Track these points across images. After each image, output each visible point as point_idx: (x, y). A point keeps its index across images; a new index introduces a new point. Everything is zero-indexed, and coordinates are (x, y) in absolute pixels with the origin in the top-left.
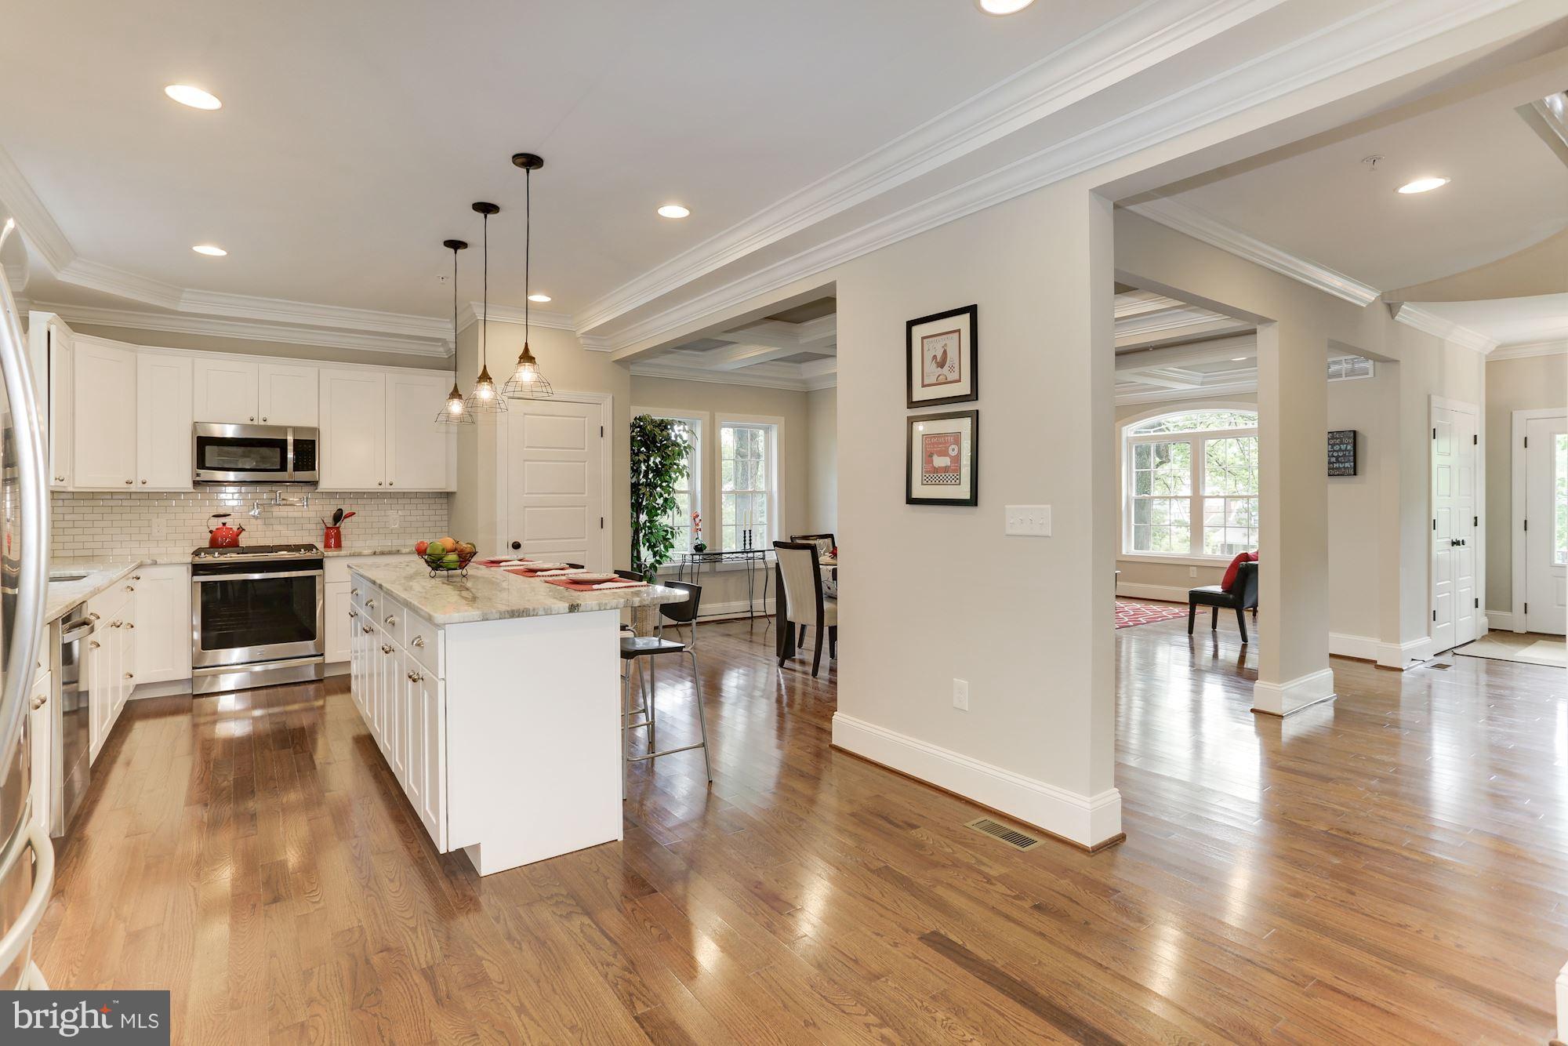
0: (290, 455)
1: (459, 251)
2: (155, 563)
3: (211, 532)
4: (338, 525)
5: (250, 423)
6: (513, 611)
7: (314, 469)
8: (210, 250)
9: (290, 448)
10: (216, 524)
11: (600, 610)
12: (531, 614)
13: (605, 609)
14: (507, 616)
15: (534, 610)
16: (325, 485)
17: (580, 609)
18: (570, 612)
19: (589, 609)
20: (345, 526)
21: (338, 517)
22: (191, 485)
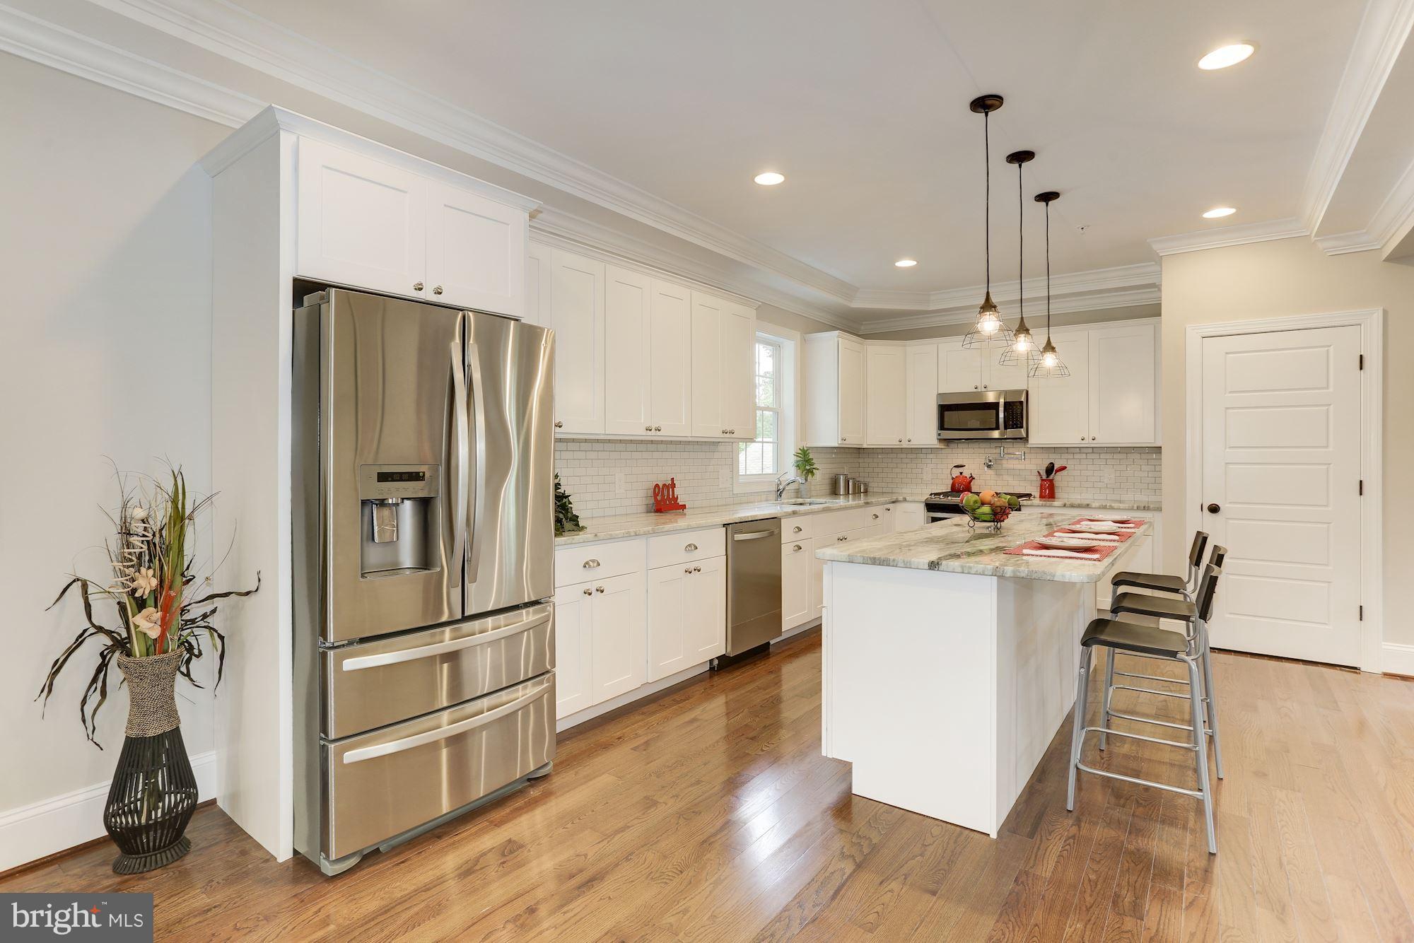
0: (1001, 415)
1: (1050, 203)
2: (905, 500)
3: (953, 478)
4: (1051, 477)
5: (975, 390)
6: (874, 558)
7: (1022, 427)
8: (906, 263)
9: (1001, 409)
10: (956, 472)
11: (963, 573)
12: (891, 564)
13: (969, 573)
14: (869, 561)
15: (894, 560)
16: (1034, 440)
17: (941, 568)
18: (930, 569)
19: (951, 569)
20: (1058, 478)
21: (1050, 470)
22: (936, 442)
